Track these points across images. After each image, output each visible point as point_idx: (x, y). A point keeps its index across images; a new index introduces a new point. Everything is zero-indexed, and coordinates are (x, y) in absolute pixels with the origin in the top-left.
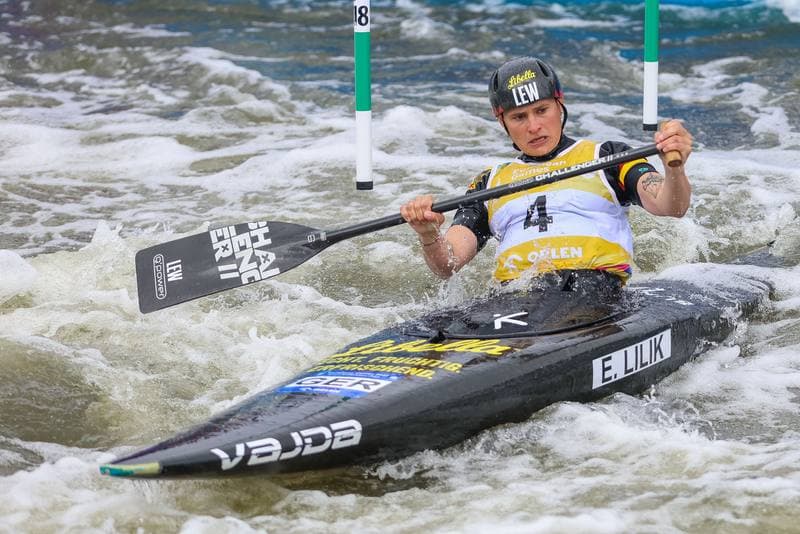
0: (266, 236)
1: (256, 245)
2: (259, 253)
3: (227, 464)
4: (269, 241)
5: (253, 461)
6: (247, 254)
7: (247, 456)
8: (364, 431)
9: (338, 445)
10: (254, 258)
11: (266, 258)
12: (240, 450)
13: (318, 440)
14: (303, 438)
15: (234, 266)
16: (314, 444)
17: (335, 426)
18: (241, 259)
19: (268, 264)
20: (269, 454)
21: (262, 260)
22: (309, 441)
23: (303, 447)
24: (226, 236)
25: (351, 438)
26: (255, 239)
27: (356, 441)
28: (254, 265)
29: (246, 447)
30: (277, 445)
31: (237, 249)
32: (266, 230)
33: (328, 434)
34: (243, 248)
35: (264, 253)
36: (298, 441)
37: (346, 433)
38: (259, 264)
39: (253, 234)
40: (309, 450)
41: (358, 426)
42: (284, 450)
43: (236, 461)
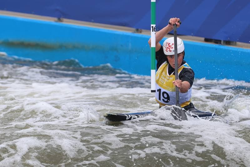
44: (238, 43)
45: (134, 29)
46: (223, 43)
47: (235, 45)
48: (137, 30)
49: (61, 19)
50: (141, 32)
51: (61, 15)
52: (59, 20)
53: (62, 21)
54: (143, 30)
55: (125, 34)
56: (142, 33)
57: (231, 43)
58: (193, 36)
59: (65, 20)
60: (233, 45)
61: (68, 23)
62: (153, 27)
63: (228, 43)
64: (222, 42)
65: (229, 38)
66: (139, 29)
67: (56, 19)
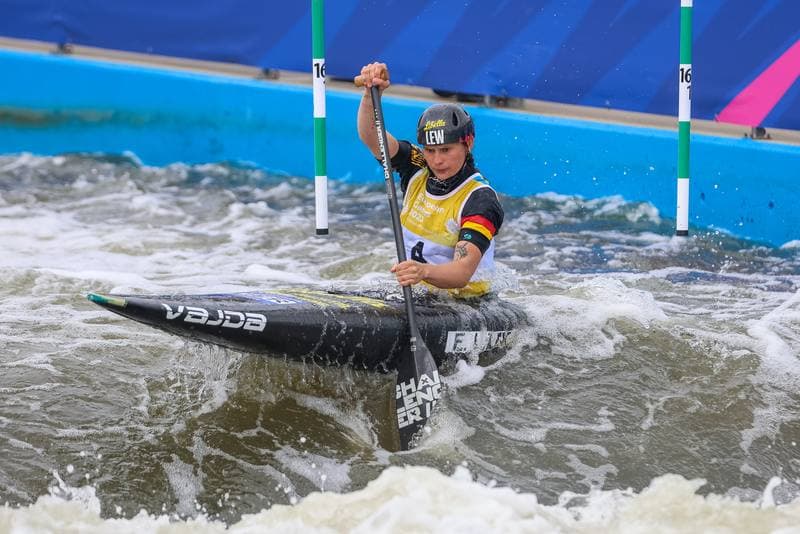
0: (408, 383)
1: (414, 390)
2: (420, 387)
3: (170, 316)
4: (412, 381)
5: (188, 319)
6: (420, 396)
7: (184, 314)
8: (268, 324)
9: (247, 327)
10: (424, 390)
11: (424, 381)
12: (181, 309)
13: (235, 320)
14: (225, 315)
15: (428, 405)
16: (231, 321)
17: (248, 314)
18: (423, 400)
19: (429, 380)
20: (200, 317)
21: (425, 384)
22: (228, 317)
23: (224, 320)
24: (404, 414)
25: (258, 325)
26: (409, 392)
27: (261, 329)
28: (429, 390)
29: (185, 309)
30: (206, 314)
31: (415, 404)
32: (403, 384)
33: (242, 318)
34: (415, 399)
35: (421, 382)
36: (221, 316)
37: (255, 321)
38: (428, 386)
39: (405, 393)
40: (227, 324)
41: (265, 319)
42: (210, 318)
43: (177, 315)
44: (528, 102)
45: (257, 70)
46: (491, 102)
47: (521, 107)
48: (267, 73)
49: (68, 46)
50: (276, 77)
51: (66, 36)
52: (63, 49)
53: (69, 52)
54: (282, 73)
55: (235, 82)
56: (281, 78)
57: (510, 103)
58: (411, 84)
59: (77, 48)
60: (514, 107)
61: (85, 57)
62: (317, 65)
63: (501, 101)
64: (487, 100)
65: (504, 91)
66: (272, 70)
67: (54, 47)
